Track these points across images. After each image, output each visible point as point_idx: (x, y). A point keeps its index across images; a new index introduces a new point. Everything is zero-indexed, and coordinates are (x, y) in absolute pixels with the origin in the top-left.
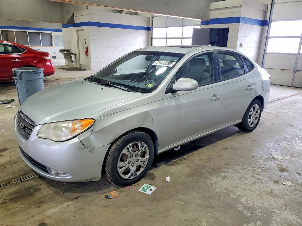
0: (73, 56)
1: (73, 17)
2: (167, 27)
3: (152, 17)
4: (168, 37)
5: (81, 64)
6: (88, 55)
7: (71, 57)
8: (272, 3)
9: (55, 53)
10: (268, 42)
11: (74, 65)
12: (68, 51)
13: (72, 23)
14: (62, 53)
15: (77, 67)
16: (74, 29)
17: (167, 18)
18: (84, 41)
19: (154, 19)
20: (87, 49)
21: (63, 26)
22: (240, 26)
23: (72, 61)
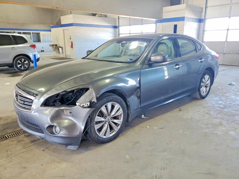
0: (60, 49)
1: (60, 20)
2: (130, 25)
3: (119, 19)
4: (131, 33)
5: (66, 54)
6: (73, 48)
7: (59, 50)
8: (206, 6)
9: (43, 48)
10: (204, 34)
11: (61, 56)
12: (56, 45)
13: (59, 25)
14: (51, 47)
15: (63, 57)
16: (61, 29)
17: (130, 19)
18: (69, 37)
19: (120, 20)
20: (72, 43)
21: (52, 27)
22: (185, 24)
23: (59, 53)
